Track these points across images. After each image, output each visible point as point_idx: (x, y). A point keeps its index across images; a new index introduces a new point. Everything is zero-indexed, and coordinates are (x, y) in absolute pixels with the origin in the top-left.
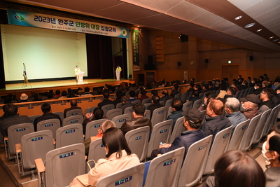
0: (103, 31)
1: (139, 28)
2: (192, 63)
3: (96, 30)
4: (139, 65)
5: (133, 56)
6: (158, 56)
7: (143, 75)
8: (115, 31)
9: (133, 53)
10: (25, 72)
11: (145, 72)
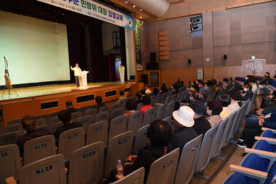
0: (110, 18)
1: (141, 20)
2: (208, 60)
3: (102, 15)
4: (141, 64)
5: (136, 53)
6: (161, 54)
7: (147, 75)
8: (122, 19)
9: (136, 49)
10: (6, 71)
11: (148, 72)
